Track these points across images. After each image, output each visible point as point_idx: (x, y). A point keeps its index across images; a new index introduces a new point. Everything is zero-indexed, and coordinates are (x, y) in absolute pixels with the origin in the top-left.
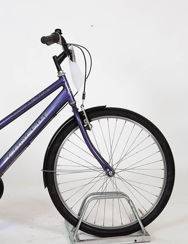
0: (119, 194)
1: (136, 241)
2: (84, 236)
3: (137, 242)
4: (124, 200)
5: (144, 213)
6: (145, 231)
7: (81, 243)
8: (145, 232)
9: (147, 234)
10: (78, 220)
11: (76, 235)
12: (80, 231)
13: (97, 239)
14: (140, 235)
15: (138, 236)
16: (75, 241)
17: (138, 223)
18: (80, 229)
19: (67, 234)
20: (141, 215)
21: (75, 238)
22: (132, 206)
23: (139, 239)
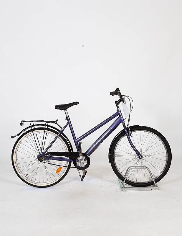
0: (144, 167)
1: (151, 189)
2: (127, 186)
4: (146, 170)
5: (156, 176)
9: (157, 186)
10: (124, 178)
12: (125, 183)
14: (154, 187)
17: (153, 181)
18: (125, 182)
19: (119, 185)
20: (154, 178)
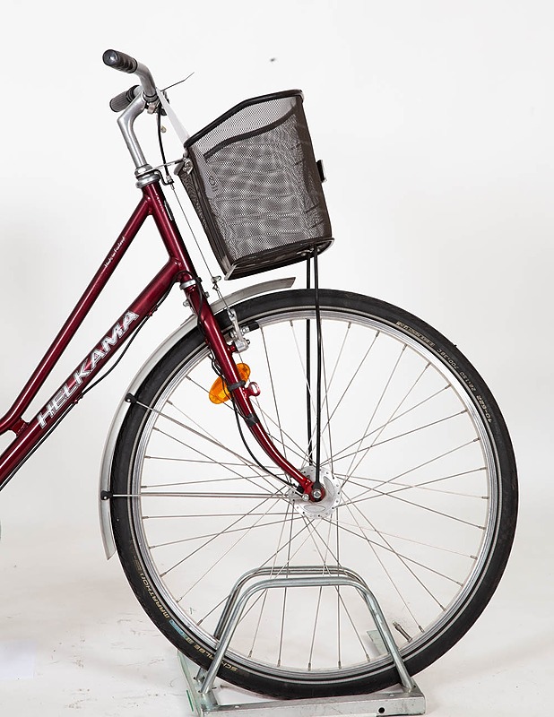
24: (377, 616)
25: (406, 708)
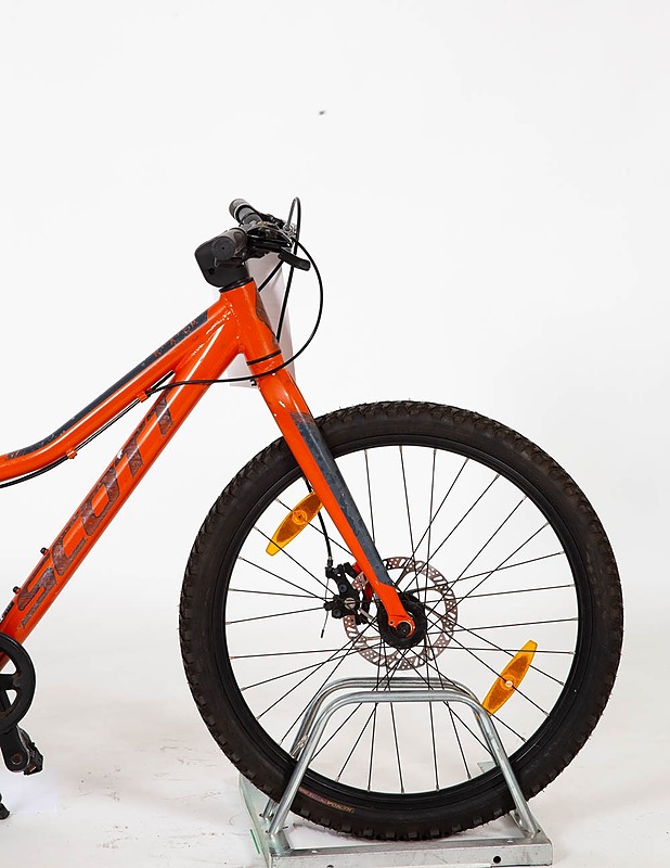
3: (501, 863)
6: (534, 826)
7: (297, 860)
8: (532, 829)
11: (279, 832)
13: (354, 850)
15: (504, 842)
16: (273, 853)
21: (274, 840)
22: (489, 731)
23: (509, 854)
24: (493, 741)
25: (528, 857)
